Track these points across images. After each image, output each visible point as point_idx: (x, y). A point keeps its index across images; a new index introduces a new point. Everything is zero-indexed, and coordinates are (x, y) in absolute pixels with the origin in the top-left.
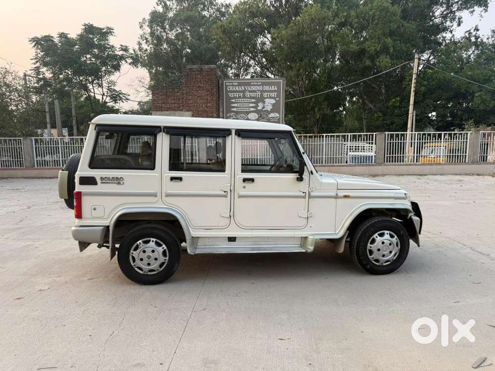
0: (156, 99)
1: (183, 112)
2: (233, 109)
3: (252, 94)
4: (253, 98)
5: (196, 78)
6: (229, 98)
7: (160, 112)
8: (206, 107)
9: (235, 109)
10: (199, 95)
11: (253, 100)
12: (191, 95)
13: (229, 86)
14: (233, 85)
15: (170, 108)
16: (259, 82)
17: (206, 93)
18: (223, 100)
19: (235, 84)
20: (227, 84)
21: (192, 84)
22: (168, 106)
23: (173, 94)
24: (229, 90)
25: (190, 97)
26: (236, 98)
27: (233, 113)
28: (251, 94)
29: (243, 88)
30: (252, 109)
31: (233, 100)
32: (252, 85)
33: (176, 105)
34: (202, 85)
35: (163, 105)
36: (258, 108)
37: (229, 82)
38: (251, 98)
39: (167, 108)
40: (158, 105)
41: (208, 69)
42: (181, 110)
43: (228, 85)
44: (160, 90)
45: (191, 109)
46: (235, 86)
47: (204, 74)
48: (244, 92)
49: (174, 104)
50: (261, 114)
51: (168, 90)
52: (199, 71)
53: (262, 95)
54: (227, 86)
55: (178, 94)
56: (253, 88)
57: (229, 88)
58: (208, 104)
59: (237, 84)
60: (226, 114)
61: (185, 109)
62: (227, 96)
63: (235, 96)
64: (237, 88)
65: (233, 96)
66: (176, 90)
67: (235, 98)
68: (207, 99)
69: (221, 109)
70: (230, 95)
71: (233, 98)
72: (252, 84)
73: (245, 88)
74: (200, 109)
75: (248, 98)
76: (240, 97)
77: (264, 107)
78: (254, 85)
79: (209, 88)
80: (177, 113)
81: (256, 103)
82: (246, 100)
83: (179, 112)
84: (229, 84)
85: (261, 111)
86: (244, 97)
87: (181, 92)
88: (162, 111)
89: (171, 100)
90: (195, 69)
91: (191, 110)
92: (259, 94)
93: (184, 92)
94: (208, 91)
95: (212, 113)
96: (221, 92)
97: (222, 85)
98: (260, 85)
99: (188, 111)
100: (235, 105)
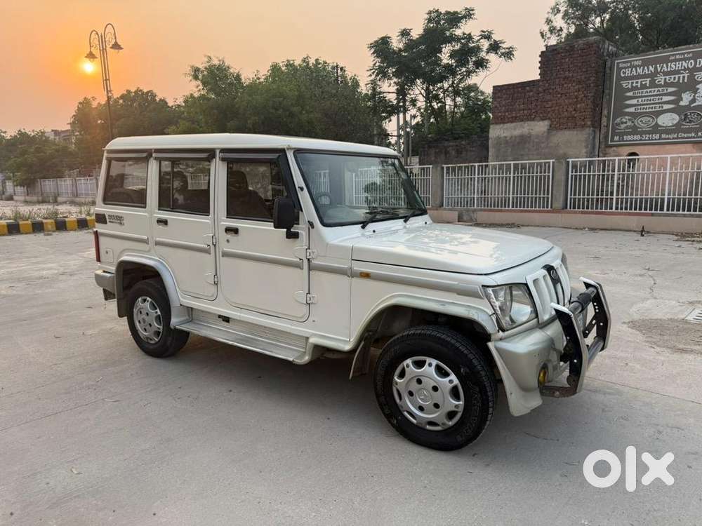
0: (498, 106)
1: (536, 123)
2: (628, 110)
3: (670, 79)
4: (671, 85)
5: (562, 64)
6: (621, 91)
7: (502, 125)
8: (575, 110)
9: (632, 110)
10: (564, 92)
11: (671, 90)
12: (550, 94)
13: (625, 68)
14: (631, 67)
15: (516, 117)
16: (689, 53)
17: (576, 87)
18: (610, 95)
19: (637, 63)
20: (621, 65)
21: (554, 75)
22: (514, 115)
23: (523, 95)
24: (623, 75)
25: (548, 97)
26: (636, 88)
27: (627, 117)
28: (668, 77)
29: (652, 69)
30: (666, 107)
31: (630, 94)
32: (671, 61)
33: (526, 112)
34: (571, 75)
35: (507, 114)
36: (682, 103)
37: (624, 62)
38: (667, 85)
39: (512, 117)
40: (500, 114)
41: (584, 44)
42: (533, 120)
43: (623, 68)
44: (504, 91)
45: (549, 115)
46: (636, 67)
47: (576, 56)
48: (652, 76)
49: (523, 110)
50: (686, 115)
51: (516, 90)
52: (567, 51)
53: (691, 77)
54: (619, 69)
55: (531, 93)
56: (673, 66)
57: (624, 73)
58: (578, 106)
59: (639, 63)
60: (614, 119)
61: (540, 117)
62: (619, 86)
63: (634, 85)
64: (640, 71)
65: (630, 86)
66: (528, 88)
67: (633, 89)
68: (577, 97)
69: (605, 112)
70: (624, 85)
71: (629, 90)
72: (673, 58)
73: (656, 68)
74: (563, 115)
75: (660, 86)
76: (644, 87)
77: (694, 100)
78: (676, 60)
79: (583, 77)
80: (526, 125)
81: (678, 95)
82: (656, 91)
83: (529, 122)
84: (624, 65)
85: (688, 107)
86: (653, 85)
87: (535, 90)
88: (504, 123)
89: (519, 105)
90: (561, 48)
91: (549, 119)
92: (686, 75)
93: (540, 89)
94: (579, 82)
95: (583, 120)
96: (608, 82)
97: (611, 70)
98: (689, 59)
99: (543, 120)
100: (634, 102)
